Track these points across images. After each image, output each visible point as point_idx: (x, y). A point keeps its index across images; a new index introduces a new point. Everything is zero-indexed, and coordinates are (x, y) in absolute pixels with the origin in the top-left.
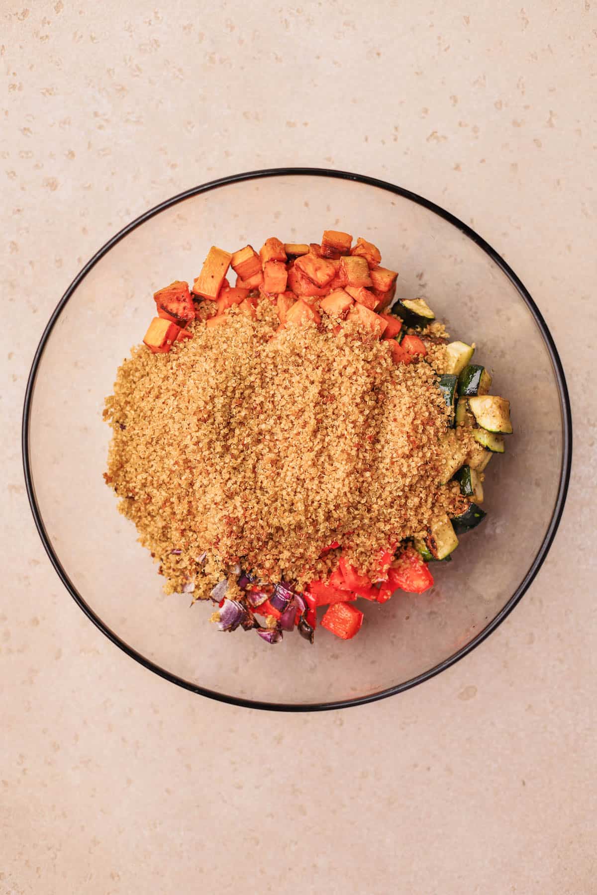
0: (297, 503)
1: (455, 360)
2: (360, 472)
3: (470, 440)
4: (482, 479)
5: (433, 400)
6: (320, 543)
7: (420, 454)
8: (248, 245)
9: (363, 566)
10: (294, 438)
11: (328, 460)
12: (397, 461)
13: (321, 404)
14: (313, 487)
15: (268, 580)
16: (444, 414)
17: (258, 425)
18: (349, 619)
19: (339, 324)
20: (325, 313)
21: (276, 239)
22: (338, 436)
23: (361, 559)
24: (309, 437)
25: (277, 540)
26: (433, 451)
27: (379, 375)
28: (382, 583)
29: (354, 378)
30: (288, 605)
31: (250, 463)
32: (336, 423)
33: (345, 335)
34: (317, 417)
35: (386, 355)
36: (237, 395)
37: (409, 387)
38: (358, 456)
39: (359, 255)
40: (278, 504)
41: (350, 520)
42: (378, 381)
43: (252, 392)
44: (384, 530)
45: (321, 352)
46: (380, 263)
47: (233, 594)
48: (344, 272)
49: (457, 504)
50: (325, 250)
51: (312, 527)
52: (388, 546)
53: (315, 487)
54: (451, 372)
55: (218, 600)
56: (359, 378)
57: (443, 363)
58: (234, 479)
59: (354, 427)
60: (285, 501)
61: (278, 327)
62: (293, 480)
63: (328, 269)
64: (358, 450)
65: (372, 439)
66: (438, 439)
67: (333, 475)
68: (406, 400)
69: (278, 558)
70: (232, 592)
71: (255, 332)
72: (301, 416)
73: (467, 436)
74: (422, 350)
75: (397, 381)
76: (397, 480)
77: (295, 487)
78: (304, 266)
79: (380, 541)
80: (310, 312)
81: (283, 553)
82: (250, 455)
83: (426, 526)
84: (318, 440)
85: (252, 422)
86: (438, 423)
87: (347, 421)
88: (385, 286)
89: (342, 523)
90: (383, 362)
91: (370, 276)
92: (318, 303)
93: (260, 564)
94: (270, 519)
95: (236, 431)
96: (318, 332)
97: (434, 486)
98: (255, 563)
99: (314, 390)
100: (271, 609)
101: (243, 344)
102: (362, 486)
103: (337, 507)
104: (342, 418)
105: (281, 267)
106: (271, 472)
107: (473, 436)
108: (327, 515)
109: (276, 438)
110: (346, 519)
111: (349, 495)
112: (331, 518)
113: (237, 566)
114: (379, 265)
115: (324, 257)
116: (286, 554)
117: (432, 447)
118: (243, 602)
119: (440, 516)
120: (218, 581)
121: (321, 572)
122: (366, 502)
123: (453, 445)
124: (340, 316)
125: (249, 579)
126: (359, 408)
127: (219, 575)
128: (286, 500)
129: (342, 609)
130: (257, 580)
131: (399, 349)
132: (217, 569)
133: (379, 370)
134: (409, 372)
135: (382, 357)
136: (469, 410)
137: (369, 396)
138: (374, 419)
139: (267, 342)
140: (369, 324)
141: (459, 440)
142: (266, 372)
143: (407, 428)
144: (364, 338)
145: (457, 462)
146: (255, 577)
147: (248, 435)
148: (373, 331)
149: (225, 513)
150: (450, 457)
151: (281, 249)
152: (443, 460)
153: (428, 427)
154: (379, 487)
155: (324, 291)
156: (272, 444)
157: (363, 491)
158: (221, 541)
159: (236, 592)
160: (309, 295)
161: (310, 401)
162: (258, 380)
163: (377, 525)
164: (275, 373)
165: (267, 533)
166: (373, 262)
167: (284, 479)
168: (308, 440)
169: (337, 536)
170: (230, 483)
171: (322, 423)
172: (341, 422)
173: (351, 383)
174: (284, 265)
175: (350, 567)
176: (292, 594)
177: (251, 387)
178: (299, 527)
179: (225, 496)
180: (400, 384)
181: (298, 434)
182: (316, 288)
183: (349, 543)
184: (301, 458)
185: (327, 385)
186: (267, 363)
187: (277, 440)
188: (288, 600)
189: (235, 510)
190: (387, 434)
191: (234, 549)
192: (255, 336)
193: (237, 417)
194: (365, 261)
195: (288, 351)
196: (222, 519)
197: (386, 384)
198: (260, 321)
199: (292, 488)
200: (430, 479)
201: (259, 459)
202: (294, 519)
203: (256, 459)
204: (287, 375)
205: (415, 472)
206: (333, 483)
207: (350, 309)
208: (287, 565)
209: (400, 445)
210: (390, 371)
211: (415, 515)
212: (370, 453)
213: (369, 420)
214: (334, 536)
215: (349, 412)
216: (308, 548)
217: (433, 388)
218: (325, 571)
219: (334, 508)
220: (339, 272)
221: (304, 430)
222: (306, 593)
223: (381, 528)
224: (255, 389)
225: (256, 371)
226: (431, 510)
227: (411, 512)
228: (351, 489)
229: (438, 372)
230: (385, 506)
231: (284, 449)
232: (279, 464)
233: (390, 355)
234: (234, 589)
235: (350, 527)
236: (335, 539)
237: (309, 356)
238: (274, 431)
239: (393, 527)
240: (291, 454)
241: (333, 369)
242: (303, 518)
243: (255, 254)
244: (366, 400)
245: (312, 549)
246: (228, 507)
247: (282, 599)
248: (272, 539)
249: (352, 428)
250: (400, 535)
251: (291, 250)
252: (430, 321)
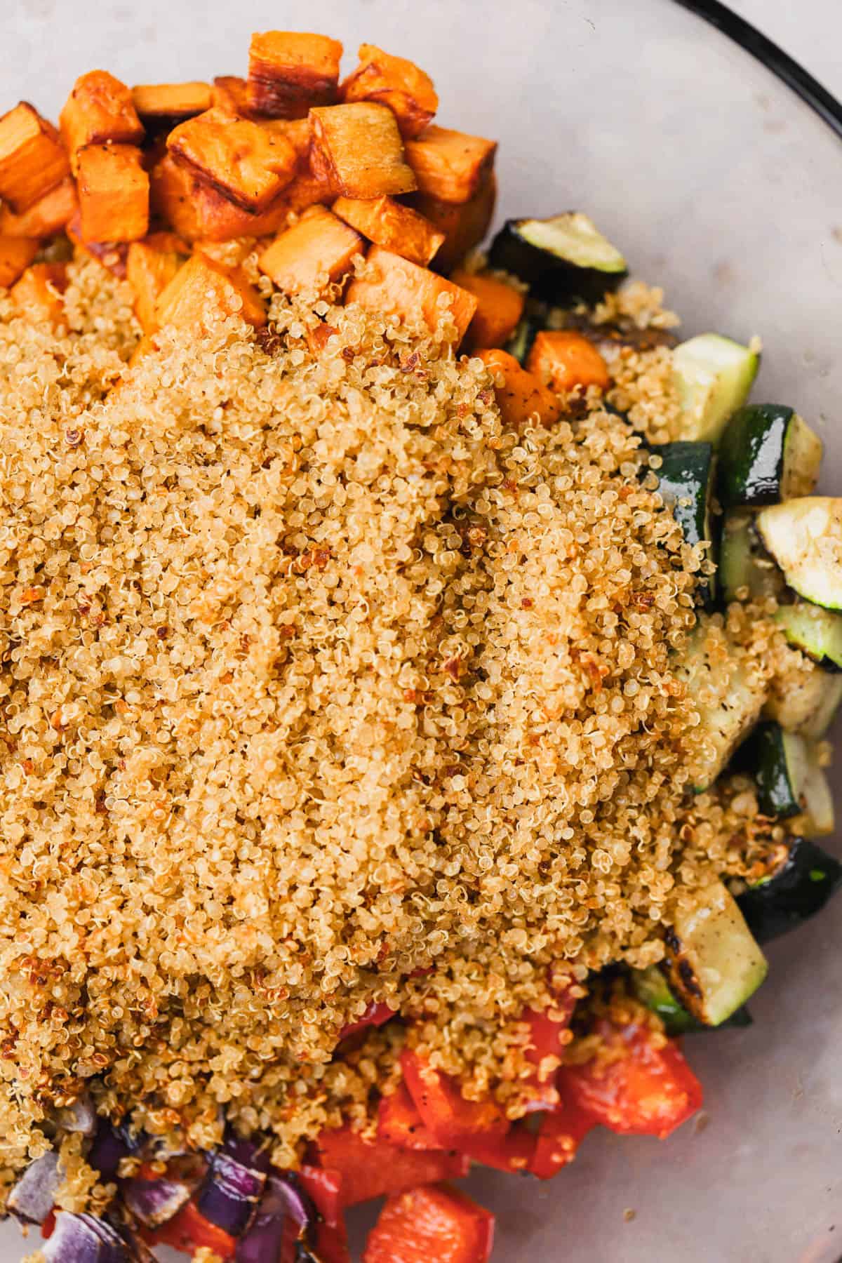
0: (243, 894)
1: (704, 396)
2: (433, 779)
3: (771, 644)
4: (824, 759)
5: (641, 527)
6: (330, 1013)
7: (618, 704)
8: (21, 103)
9: (477, 1071)
10: (215, 693)
11: (328, 752)
12: (545, 733)
13: (290, 575)
14: (287, 840)
15: (185, 1140)
16: (681, 569)
17: (100, 660)
18: (449, 1236)
19: (323, 318)
20: (276, 288)
21: (105, 75)
22: (351, 673)
23: (466, 1048)
24: (261, 684)
25: (197, 1015)
26: (657, 689)
27: (463, 468)
28: (543, 1113)
29: (385, 483)
30: (254, 1214)
31: (87, 782)
32: (342, 632)
33: (344, 351)
34: (280, 621)
35: (480, 403)
36: (26, 575)
37: (563, 495)
38: (420, 730)
39: (368, 99)
40: (186, 903)
41: (416, 931)
42: (461, 489)
43: (72, 560)
44: (529, 952)
45: (272, 415)
46: (433, 115)
47: (78, 1194)
48: (323, 154)
49: (753, 846)
50: (260, 94)
51: (299, 968)
52: (547, 1000)
53: (294, 840)
54: (691, 435)
55: (35, 1216)
56: (400, 484)
57: (666, 408)
58: (40, 840)
59: (398, 639)
60: (209, 893)
61: (136, 347)
62: (224, 824)
63: (272, 152)
64: (419, 710)
65: (460, 673)
66: (671, 651)
67: (349, 797)
68: (557, 538)
69: (206, 1070)
70: (75, 1190)
71: (65, 370)
72: (230, 621)
73: (763, 629)
74: (597, 374)
75: (521, 481)
76: (551, 794)
77: (234, 846)
78: (197, 150)
79: (518, 989)
80: (229, 290)
81: (218, 1053)
82: (83, 757)
83: (660, 925)
84: (290, 691)
85: (77, 653)
86: (664, 599)
87: (376, 621)
88: (460, 185)
89: (393, 946)
90: (470, 423)
91: (407, 159)
92: (254, 259)
93: (152, 1095)
94: (165, 954)
95: (31, 688)
96: (259, 353)
97: (673, 798)
98: (137, 1091)
99: (264, 534)
100: (205, 1228)
101: (29, 411)
102: (444, 823)
103: (370, 896)
104: (358, 615)
105: (127, 159)
106: (153, 805)
107: (780, 628)
108: (341, 923)
109: (158, 696)
110: (405, 930)
111: (403, 853)
112: (357, 933)
113: (82, 1108)
114: (434, 121)
115: (259, 115)
116: (230, 1057)
117: (654, 677)
118: (114, 1217)
119: (702, 889)
120: (27, 1157)
121: (347, 1100)
122: (462, 870)
123: (720, 662)
124: (325, 293)
125: (123, 1141)
126: (408, 578)
127: (27, 1138)
128: (210, 889)
129: (425, 1207)
130: (152, 1144)
131: (522, 380)
132: (18, 1123)
133: (460, 453)
134: (558, 447)
135: (464, 409)
136: (760, 549)
137: (438, 535)
138: (461, 607)
139: (103, 396)
140: (417, 309)
141: (737, 644)
142: (108, 494)
143: (570, 627)
144: (405, 353)
145: (739, 718)
146: (144, 1136)
147: (73, 697)
148: (432, 330)
149: (23, 946)
150: (714, 703)
151: (123, 105)
152: (691, 714)
153: (633, 617)
154: (497, 820)
155: (267, 222)
156: (147, 717)
157: (448, 838)
158: (21, 1036)
159: (86, 1189)
160: (224, 238)
161: (253, 570)
162: (84, 522)
163: (507, 937)
164: (135, 495)
165: (163, 998)
166: (412, 115)
167: (198, 825)
168: (259, 695)
169: (381, 986)
170: (27, 854)
171: (298, 637)
172: (357, 628)
173: (378, 502)
174: (134, 155)
175: (436, 1078)
176: (261, 1176)
177: (67, 544)
178: (258, 971)
179: (16, 895)
180: (533, 490)
181: (228, 677)
182: (243, 215)
183: (422, 1003)
184: (243, 753)
185: (302, 517)
186: (109, 463)
187: (162, 702)
188: (252, 1199)
189: (53, 936)
190: (507, 648)
191: (66, 1055)
192: (64, 384)
193: (32, 644)
194: (386, 113)
195: (170, 421)
196: (14, 968)
197: (487, 493)
198: (80, 333)
199: (224, 849)
200: (658, 778)
201: (115, 769)
202: (240, 948)
203: (104, 768)
204: (173, 496)
205: (606, 762)
206: (351, 822)
207: (352, 268)
208: (237, 1089)
209: (549, 681)
210: (498, 453)
211: (622, 895)
212: (458, 717)
213: (447, 612)
214: (375, 985)
215: (380, 592)
216: (296, 1031)
217: (638, 492)
218: (360, 1093)
219: (361, 900)
220: (308, 157)
221: (244, 663)
222: (308, 1172)
223: (519, 946)
224: (78, 549)
225: (78, 493)
226: (670, 876)
227: (607, 887)
228: (409, 834)
229: (651, 439)
230: (522, 878)
231: (187, 730)
232: (178, 779)
233: (490, 404)
234: (81, 1178)
235: (421, 953)
236: (376, 995)
237: (235, 431)
238: (150, 675)
239: (557, 941)
240: (210, 744)
241: (314, 461)
242: (267, 943)
243: (46, 130)
244: (431, 551)
245: (309, 1033)
246: (30, 929)
247: (232, 1196)
248: (179, 1014)
249: (394, 644)
250: (582, 962)
251: (155, 104)
252: (610, 282)
